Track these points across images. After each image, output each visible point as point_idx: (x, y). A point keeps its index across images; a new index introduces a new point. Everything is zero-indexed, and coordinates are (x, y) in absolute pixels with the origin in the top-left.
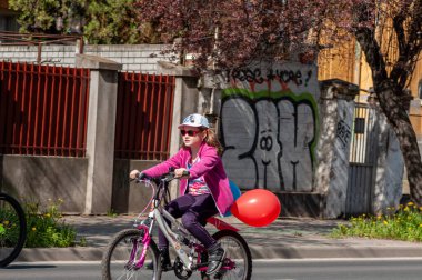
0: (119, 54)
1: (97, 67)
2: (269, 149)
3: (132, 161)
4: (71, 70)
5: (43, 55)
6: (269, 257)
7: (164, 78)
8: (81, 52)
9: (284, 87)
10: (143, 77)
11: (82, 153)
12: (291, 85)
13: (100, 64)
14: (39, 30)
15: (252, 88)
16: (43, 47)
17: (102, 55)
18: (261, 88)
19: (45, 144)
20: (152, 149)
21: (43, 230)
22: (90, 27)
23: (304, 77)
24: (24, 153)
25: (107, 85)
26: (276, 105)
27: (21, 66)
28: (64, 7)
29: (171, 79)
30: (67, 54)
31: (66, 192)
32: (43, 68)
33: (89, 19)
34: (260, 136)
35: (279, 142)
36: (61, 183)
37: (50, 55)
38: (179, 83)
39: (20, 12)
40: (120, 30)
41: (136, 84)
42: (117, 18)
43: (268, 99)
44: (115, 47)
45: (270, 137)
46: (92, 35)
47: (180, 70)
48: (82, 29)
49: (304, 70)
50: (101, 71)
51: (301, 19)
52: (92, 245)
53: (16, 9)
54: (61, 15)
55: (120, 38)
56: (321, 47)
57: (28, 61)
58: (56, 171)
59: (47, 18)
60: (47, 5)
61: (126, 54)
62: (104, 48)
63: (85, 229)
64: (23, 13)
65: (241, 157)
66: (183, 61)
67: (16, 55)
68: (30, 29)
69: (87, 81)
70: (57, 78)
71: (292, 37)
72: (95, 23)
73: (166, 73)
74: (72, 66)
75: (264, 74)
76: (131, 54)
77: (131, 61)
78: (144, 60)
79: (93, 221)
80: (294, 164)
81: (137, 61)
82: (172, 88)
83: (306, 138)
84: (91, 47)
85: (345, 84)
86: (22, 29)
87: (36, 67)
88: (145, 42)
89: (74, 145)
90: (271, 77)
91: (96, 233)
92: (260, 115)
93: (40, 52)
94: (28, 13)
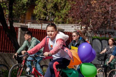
0: (64, 27)
5: (43, 27)
9: (109, 36)
10: (70, 33)
12: (112, 36)
14: (42, 20)
15: (101, 36)
16: (43, 24)
17: (59, 27)
18: (103, 36)
22: (56, 19)
26: (107, 41)
27: (36, 30)
28: (49, 13)
32: (42, 30)
33: (55, 17)
37: (45, 26)
39: (37, 15)
40: (64, 20)
42: (63, 17)
44: (63, 25)
46: (56, 21)
48: (54, 20)
51: (114, 17)
53: (36, 14)
54: (48, 16)
55: (64, 22)
57: (38, 28)
59: (44, 16)
60: (44, 13)
61: (65, 27)
62: (60, 25)
67: (35, 27)
68: (39, 19)
71: (111, 22)
75: (104, 33)
76: (67, 27)
77: (67, 28)
78: (71, 28)
81: (69, 28)
86: (37, 19)
87: (40, 30)
88: (71, 23)
90: (106, 33)
92: (103, 44)
93: (42, 26)
94: (39, 15)
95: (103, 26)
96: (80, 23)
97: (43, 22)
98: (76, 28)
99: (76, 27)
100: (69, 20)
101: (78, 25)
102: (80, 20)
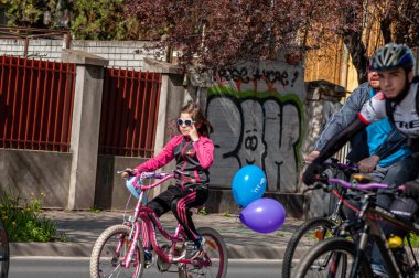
0: (106, 50)
1: (83, 62)
2: (254, 149)
3: (117, 157)
4: (57, 65)
5: (30, 49)
6: (250, 257)
7: (150, 75)
8: (68, 47)
9: (270, 88)
10: (129, 73)
11: (66, 148)
12: (278, 86)
13: (87, 59)
14: (27, 23)
15: (239, 87)
16: (31, 41)
17: (89, 50)
18: (247, 88)
19: (29, 138)
20: (136, 146)
21: (22, 224)
22: (78, 22)
23: (291, 77)
24: (8, 146)
25: (93, 81)
26: (262, 105)
27: (7, 59)
29: (158, 76)
30: (54, 49)
31: (50, 187)
32: (29, 62)
33: (77, 13)
34: (246, 136)
35: (264, 143)
36: (44, 178)
37: (37, 49)
38: (165, 81)
39: (8, 5)
40: (107, 26)
41: (122, 80)
42: (104, 14)
43: (254, 99)
44: (102, 43)
45: (255, 137)
46: (79, 30)
47: (166, 67)
48: (69, 24)
49: (290, 70)
50: (87, 66)
51: (288, 19)
52: (72, 240)
53: (5, 2)
54: (49, 9)
55: (107, 34)
56: (308, 48)
57: (14, 54)
58: (39, 165)
59: (35, 11)
61: (113, 50)
62: (92, 43)
63: (67, 224)
64: (11, 6)
65: (226, 156)
66: (169, 59)
67: (3, 48)
68: (18, 22)
69: (73, 76)
70: (43, 72)
71: (278, 38)
72: (82, 18)
73: (152, 70)
74: (59, 61)
75: (250, 75)
76: (118, 50)
77: (118, 57)
78: (131, 57)
79: (75, 217)
80: (279, 164)
81: (124, 57)
82: (158, 85)
83: (292, 139)
84: (78, 42)
85: (332, 86)
86: (10, 22)
87: (22, 61)
88: (132, 38)
89: (58, 140)
90: (257, 77)
91: (77, 229)
92: (245, 115)
93: (27, 45)
94: (16, 7)
95: (249, 49)
96: (164, 37)
97: (30, 33)
98: (152, 57)
99: (151, 51)
100: (125, 26)
101: (157, 47)
102: (166, 29)
